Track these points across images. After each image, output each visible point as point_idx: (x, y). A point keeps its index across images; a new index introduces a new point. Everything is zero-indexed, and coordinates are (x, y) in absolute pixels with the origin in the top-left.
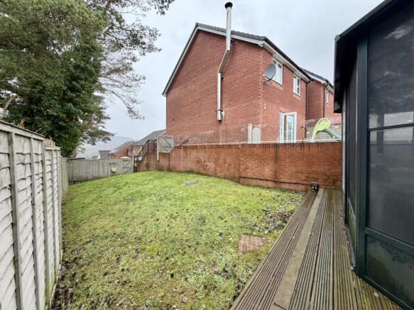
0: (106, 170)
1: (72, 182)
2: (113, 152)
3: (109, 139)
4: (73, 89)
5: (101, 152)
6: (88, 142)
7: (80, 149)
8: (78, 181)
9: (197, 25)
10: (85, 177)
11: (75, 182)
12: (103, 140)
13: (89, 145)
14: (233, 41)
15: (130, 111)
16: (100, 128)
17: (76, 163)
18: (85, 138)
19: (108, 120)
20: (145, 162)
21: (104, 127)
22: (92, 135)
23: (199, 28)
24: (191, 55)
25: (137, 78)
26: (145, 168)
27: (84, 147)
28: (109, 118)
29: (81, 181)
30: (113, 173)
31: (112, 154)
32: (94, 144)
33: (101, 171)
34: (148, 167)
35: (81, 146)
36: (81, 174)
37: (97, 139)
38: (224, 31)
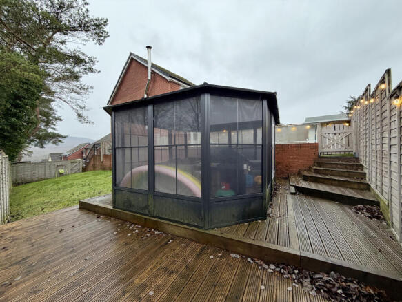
0: (53, 172)
1: (16, 183)
2: (66, 154)
3: (61, 142)
4: (16, 106)
5: (52, 155)
6: (36, 145)
7: (25, 152)
8: (22, 183)
9: (131, 54)
10: (30, 180)
11: (19, 184)
12: (54, 143)
13: (37, 148)
14: (153, 73)
15: (80, 116)
16: (50, 130)
17: (21, 166)
18: (32, 141)
19: (59, 122)
20: (92, 163)
21: (54, 129)
22: (39, 137)
23: (132, 56)
24: (128, 76)
25: (86, 87)
26: (92, 169)
27: (30, 150)
28: (61, 120)
29: (27, 183)
30: (61, 174)
31: (65, 157)
32: (42, 147)
33: (47, 173)
34: (94, 168)
35: (27, 149)
36: (26, 176)
37: (46, 142)
38: (146, 61)
